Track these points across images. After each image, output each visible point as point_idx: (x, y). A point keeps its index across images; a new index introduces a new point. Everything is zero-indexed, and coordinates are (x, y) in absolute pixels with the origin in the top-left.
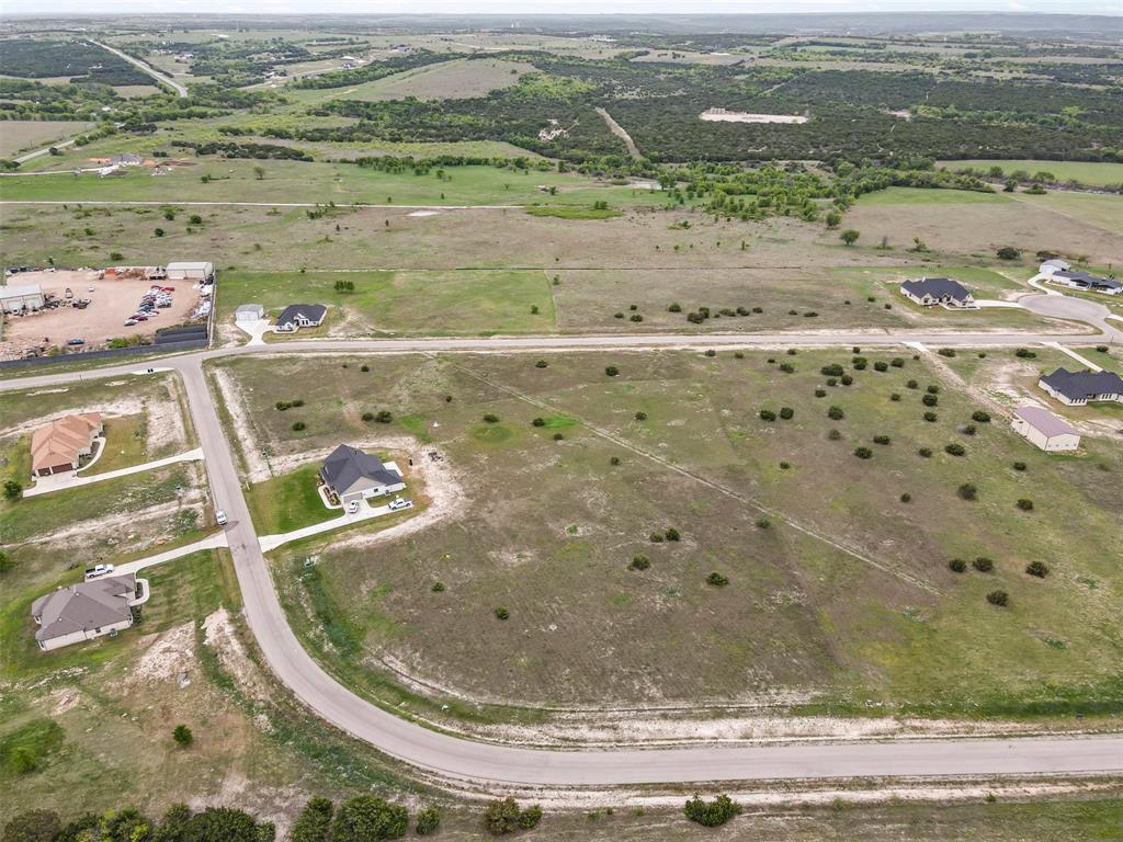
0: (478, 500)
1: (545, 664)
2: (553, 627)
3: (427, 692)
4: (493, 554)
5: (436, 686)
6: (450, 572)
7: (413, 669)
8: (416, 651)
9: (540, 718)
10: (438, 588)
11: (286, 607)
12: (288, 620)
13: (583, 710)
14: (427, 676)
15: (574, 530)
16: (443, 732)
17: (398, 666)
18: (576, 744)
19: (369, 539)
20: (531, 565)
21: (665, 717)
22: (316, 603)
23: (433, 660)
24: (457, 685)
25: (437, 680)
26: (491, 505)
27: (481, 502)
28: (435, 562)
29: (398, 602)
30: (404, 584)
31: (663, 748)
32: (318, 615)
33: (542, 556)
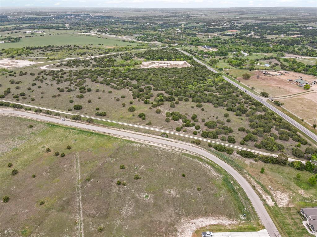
0: (173, 226)
1: (178, 162)
2: (172, 169)
3: (207, 165)
4: (178, 196)
5: (204, 165)
6: (194, 194)
7: (210, 170)
8: (208, 174)
9: (184, 154)
10: (199, 190)
11: (248, 200)
12: (246, 194)
13: (175, 153)
14: (207, 168)
15: (147, 196)
16: (205, 157)
17: (213, 172)
18: (180, 149)
19: (221, 221)
20: (168, 188)
21: (161, 148)
22: (239, 198)
23: (204, 171)
24: (200, 164)
25: (204, 166)
26: (169, 221)
27: (172, 224)
28: (198, 200)
29: (212, 190)
30: (209, 195)
31: (165, 145)
32: (237, 193)
33: (163, 190)
